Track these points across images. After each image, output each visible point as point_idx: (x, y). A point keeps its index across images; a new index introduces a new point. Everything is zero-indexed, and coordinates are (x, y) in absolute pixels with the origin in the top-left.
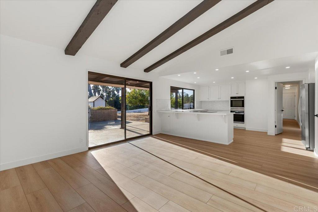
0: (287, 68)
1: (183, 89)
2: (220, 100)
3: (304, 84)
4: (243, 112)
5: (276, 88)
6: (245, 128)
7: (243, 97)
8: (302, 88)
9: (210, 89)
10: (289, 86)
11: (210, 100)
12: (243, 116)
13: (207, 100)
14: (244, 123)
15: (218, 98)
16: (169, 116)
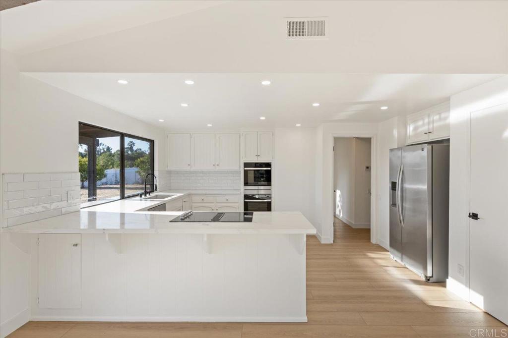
0: (382, 108)
1: (123, 136)
2: (217, 168)
4: (269, 196)
7: (268, 165)
9: (192, 139)
11: (194, 169)
13: (188, 169)
15: (214, 164)
16: (74, 245)
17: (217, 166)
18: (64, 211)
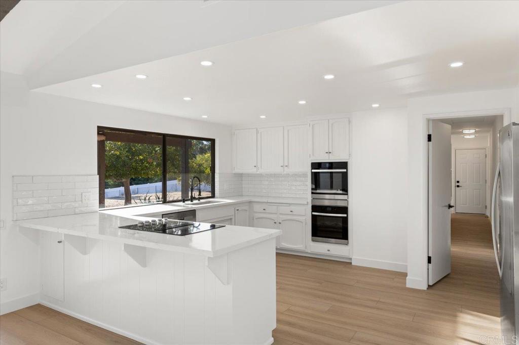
1: (164, 137)
2: (287, 171)
3: (509, 126)
4: (346, 210)
5: (429, 138)
6: (351, 259)
7: (344, 165)
8: (502, 140)
9: (259, 135)
10: (473, 131)
11: (260, 171)
12: (345, 221)
13: (253, 171)
14: (347, 244)
15: (282, 165)
16: (59, 242)
17: (286, 168)
18: (77, 211)
